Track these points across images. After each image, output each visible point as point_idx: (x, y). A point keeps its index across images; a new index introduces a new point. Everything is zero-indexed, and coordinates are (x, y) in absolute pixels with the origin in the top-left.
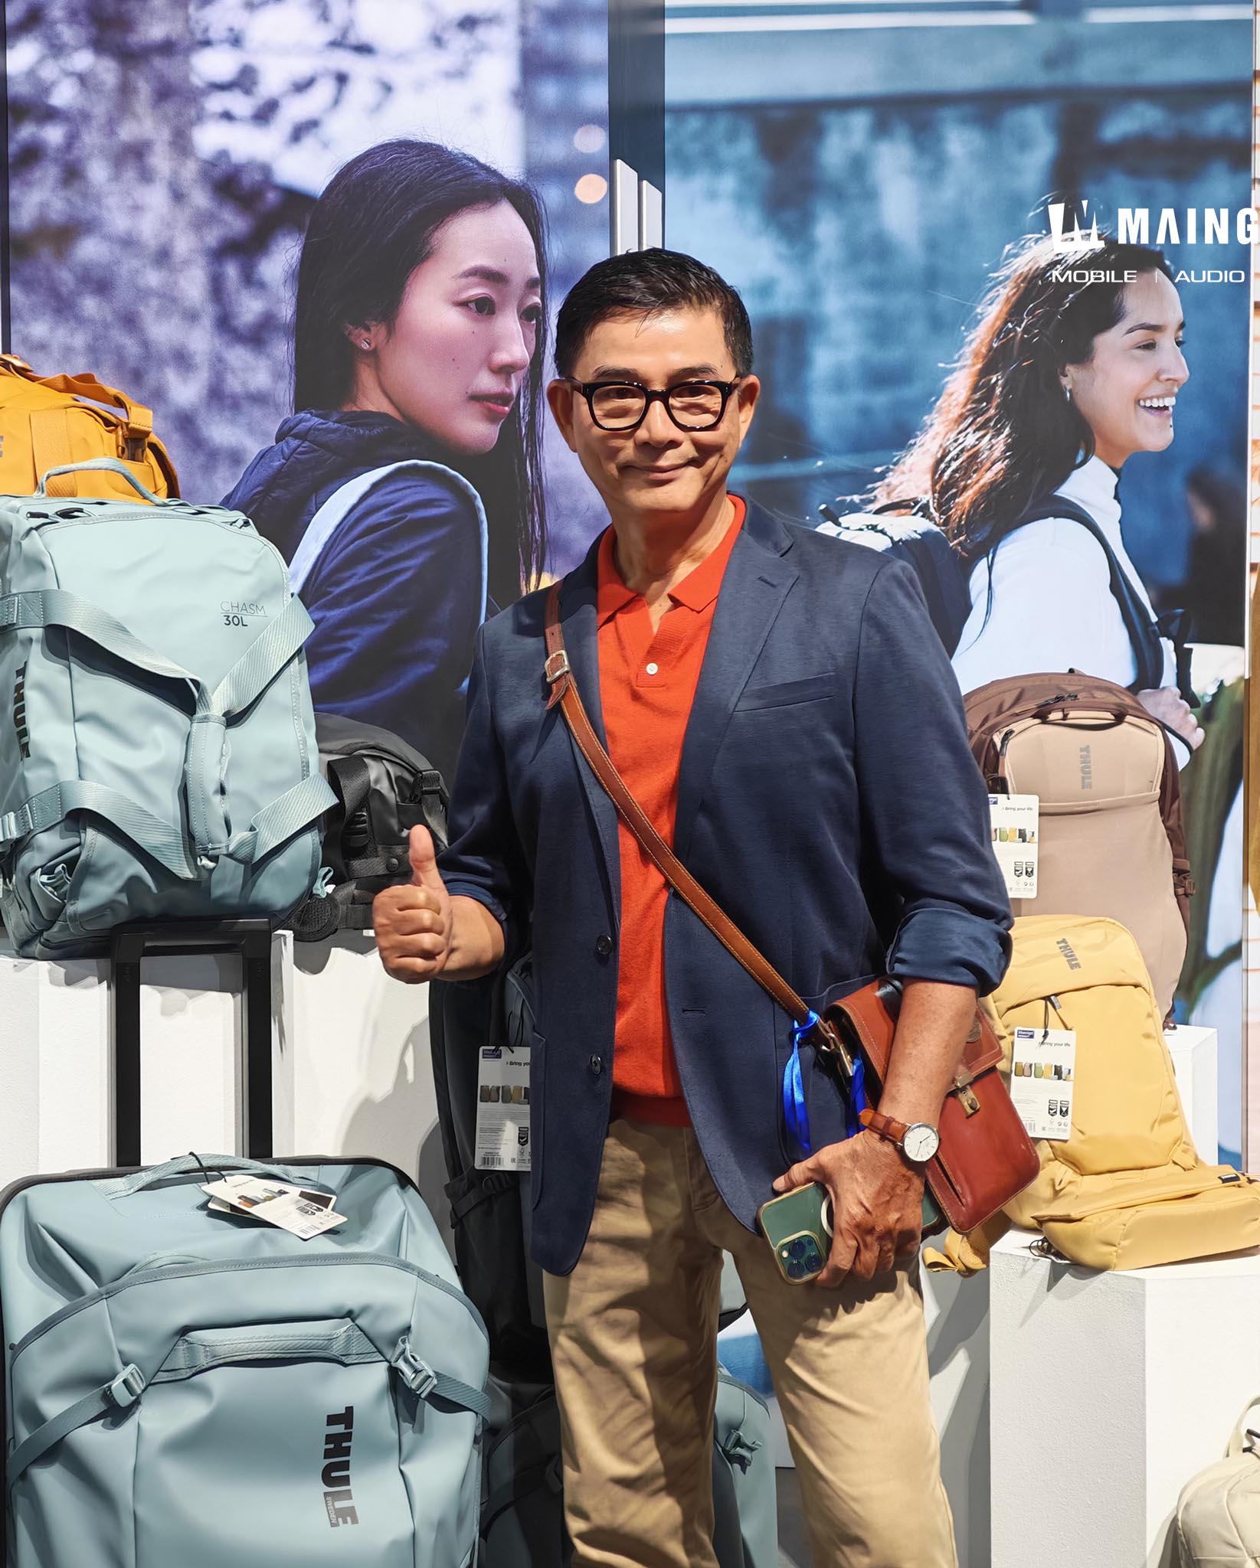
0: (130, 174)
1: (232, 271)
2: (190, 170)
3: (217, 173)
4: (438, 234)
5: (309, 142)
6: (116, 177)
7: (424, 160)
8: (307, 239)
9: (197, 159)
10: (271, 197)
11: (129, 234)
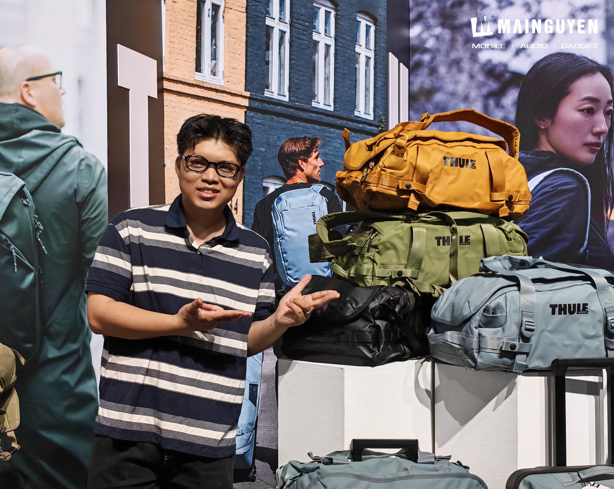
0: (454, 70)
1: (491, 102)
2: (477, 67)
3: (487, 68)
4: (572, 86)
5: (522, 55)
6: (449, 71)
7: (567, 59)
8: (520, 90)
9: (479, 63)
10: (507, 75)
11: (453, 91)
